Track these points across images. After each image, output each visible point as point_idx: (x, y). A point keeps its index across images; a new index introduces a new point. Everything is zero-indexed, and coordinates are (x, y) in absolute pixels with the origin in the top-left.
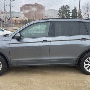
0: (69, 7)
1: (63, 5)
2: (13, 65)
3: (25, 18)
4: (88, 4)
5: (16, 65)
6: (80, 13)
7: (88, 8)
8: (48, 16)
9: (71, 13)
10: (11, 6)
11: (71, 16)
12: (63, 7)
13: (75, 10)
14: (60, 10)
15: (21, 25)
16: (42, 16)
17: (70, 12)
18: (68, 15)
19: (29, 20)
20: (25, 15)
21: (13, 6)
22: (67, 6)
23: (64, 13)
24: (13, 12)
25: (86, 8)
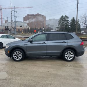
0: (68, 18)
1: (62, 16)
3: (28, 27)
4: (85, 15)
6: (78, 23)
7: (85, 18)
8: (49, 25)
9: (70, 23)
10: (15, 17)
11: (70, 25)
12: (62, 18)
13: (73, 20)
14: (60, 20)
15: (24, 33)
16: (44, 25)
17: (69, 21)
18: (67, 24)
19: (31, 28)
20: (27, 24)
21: (17, 17)
22: (66, 16)
24: (17, 22)
25: (83, 18)
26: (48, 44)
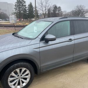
0: (25, 2)
2: (42, 71)
5: (45, 70)
7: (42, 4)
9: (27, 8)
11: (28, 11)
12: (19, 1)
13: (31, 6)
14: (16, 4)
17: (26, 6)
23: (21, 8)
25: (40, 4)
26: (76, 42)
